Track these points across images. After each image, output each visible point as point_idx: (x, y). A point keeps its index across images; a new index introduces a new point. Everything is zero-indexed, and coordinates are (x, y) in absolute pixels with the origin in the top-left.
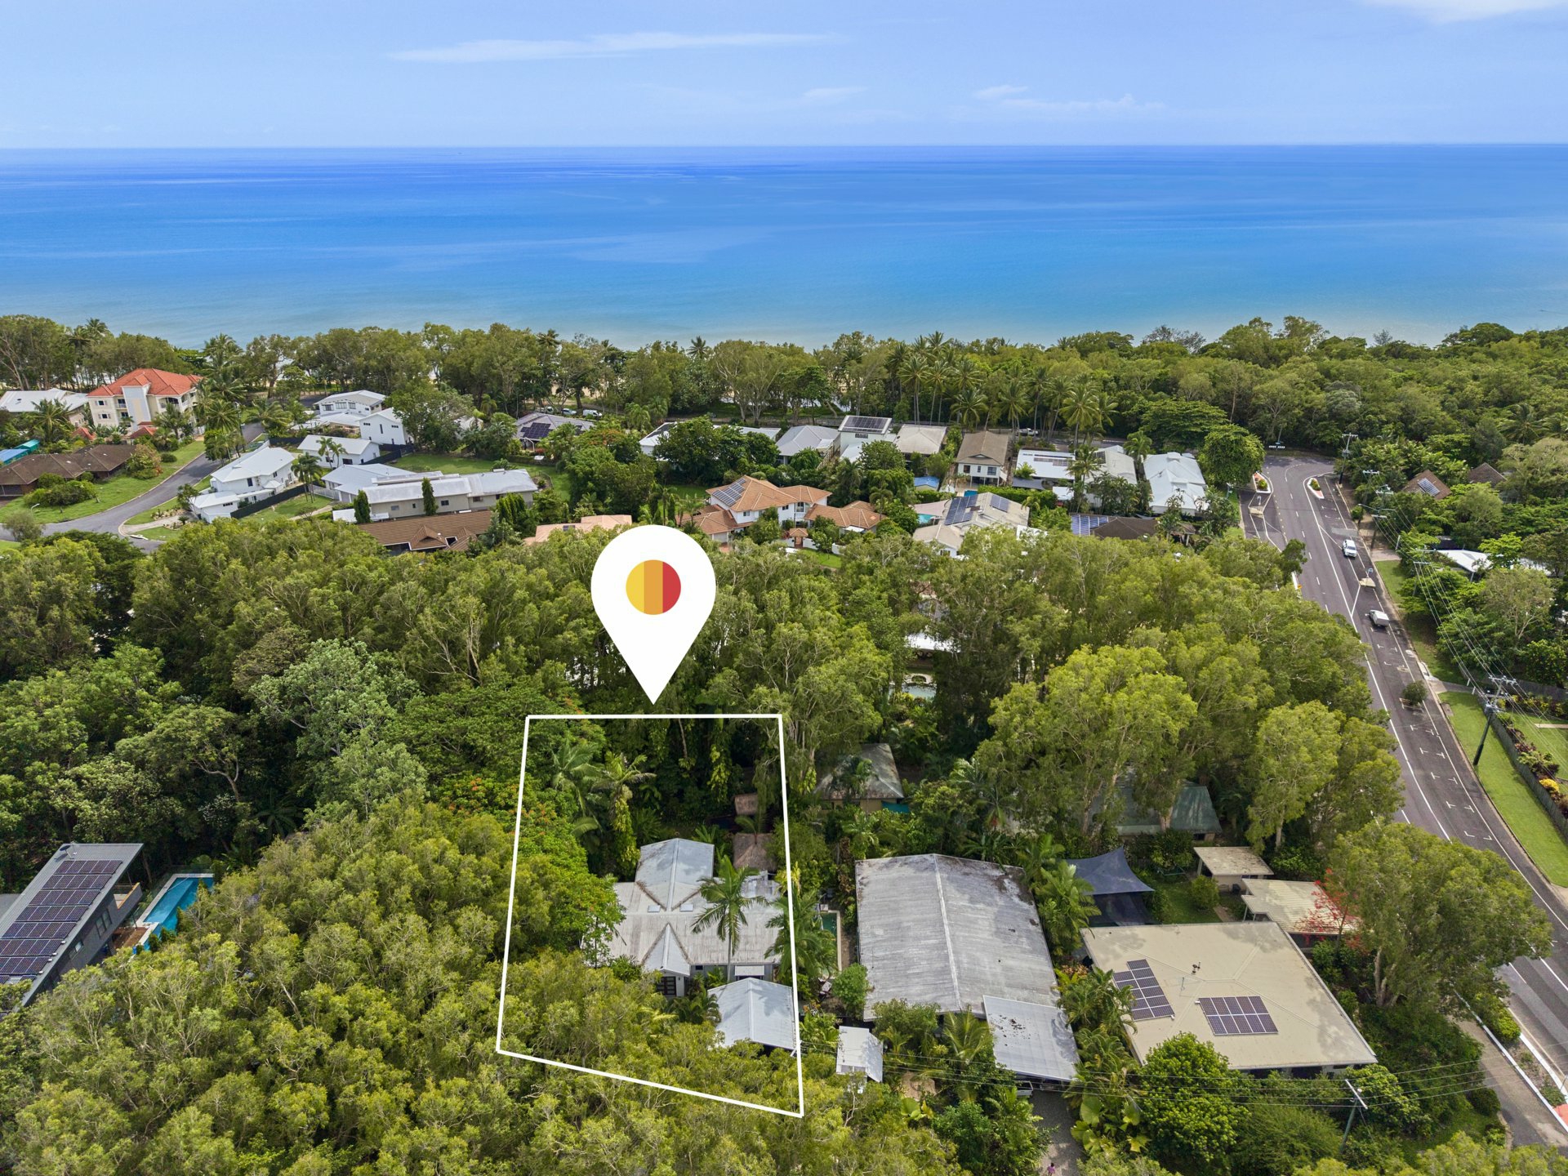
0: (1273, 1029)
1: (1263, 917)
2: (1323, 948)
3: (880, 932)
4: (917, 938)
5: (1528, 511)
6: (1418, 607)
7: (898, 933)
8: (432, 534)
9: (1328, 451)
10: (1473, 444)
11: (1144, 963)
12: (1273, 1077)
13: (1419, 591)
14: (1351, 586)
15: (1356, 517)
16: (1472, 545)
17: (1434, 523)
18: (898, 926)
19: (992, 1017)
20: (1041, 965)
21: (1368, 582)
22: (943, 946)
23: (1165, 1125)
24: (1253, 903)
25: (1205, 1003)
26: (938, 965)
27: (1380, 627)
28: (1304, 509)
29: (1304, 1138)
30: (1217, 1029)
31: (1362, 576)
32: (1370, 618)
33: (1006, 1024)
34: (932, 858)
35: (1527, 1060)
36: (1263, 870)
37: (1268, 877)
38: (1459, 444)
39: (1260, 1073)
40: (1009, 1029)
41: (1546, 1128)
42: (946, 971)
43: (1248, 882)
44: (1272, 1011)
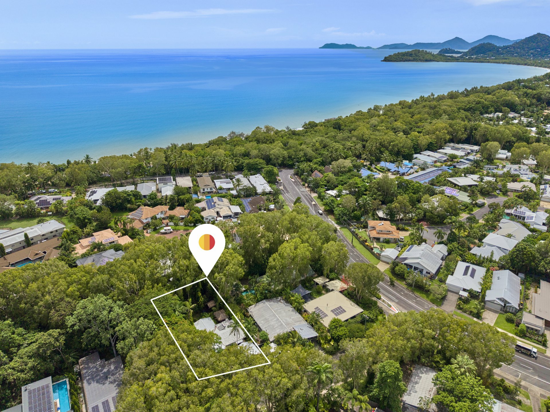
0: (345, 311)
1: (333, 290)
2: (346, 292)
3: (262, 322)
4: (271, 320)
5: (341, 178)
6: (328, 208)
7: (267, 320)
8: (37, 252)
9: (291, 167)
10: (323, 160)
11: (317, 307)
12: (349, 320)
13: (327, 204)
14: (311, 205)
15: (304, 185)
16: (333, 189)
17: (323, 185)
18: (266, 319)
19: (296, 330)
20: (298, 315)
21: (313, 203)
22: (278, 319)
23: (338, 336)
24: (330, 288)
25: (332, 311)
26: (280, 324)
27: (321, 214)
28: (291, 185)
29: (359, 329)
30: (336, 315)
31: (312, 202)
32: (318, 212)
33: (300, 330)
34: (264, 301)
35: (384, 301)
36: (328, 280)
37: (329, 281)
38: (320, 162)
39: (347, 320)
40: (301, 331)
41: (390, 312)
42: (282, 324)
43: (327, 283)
44: (344, 308)
